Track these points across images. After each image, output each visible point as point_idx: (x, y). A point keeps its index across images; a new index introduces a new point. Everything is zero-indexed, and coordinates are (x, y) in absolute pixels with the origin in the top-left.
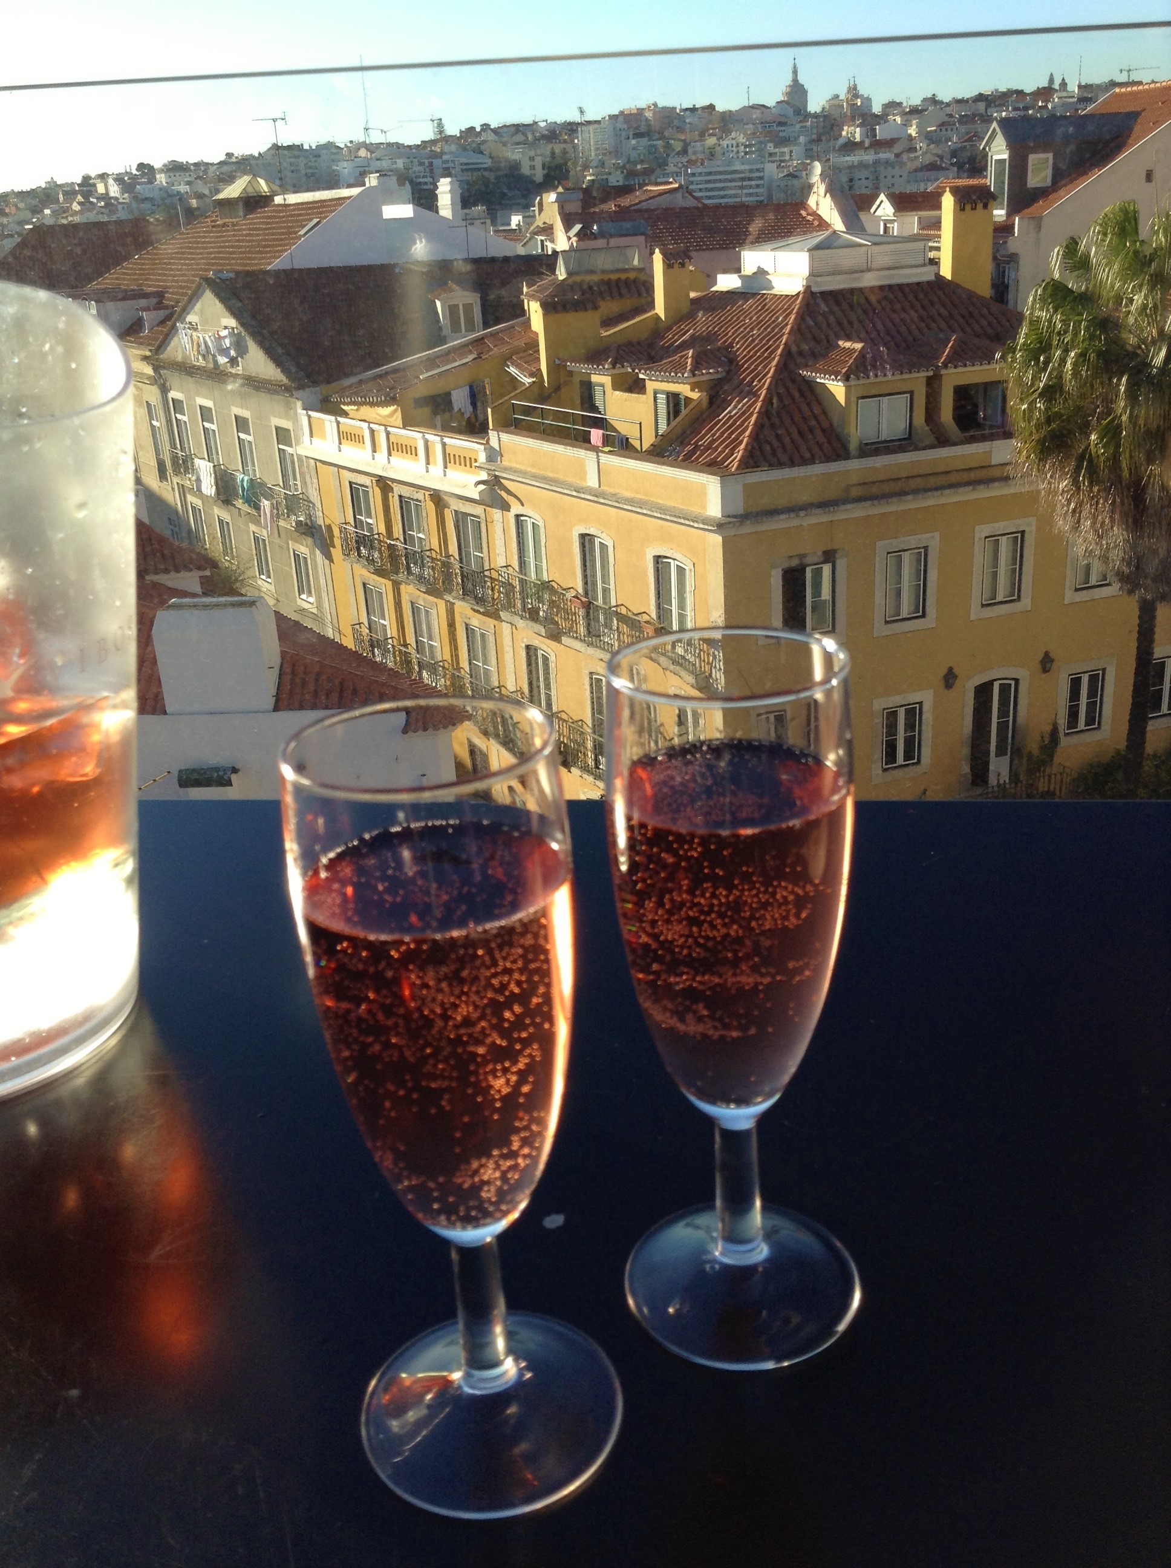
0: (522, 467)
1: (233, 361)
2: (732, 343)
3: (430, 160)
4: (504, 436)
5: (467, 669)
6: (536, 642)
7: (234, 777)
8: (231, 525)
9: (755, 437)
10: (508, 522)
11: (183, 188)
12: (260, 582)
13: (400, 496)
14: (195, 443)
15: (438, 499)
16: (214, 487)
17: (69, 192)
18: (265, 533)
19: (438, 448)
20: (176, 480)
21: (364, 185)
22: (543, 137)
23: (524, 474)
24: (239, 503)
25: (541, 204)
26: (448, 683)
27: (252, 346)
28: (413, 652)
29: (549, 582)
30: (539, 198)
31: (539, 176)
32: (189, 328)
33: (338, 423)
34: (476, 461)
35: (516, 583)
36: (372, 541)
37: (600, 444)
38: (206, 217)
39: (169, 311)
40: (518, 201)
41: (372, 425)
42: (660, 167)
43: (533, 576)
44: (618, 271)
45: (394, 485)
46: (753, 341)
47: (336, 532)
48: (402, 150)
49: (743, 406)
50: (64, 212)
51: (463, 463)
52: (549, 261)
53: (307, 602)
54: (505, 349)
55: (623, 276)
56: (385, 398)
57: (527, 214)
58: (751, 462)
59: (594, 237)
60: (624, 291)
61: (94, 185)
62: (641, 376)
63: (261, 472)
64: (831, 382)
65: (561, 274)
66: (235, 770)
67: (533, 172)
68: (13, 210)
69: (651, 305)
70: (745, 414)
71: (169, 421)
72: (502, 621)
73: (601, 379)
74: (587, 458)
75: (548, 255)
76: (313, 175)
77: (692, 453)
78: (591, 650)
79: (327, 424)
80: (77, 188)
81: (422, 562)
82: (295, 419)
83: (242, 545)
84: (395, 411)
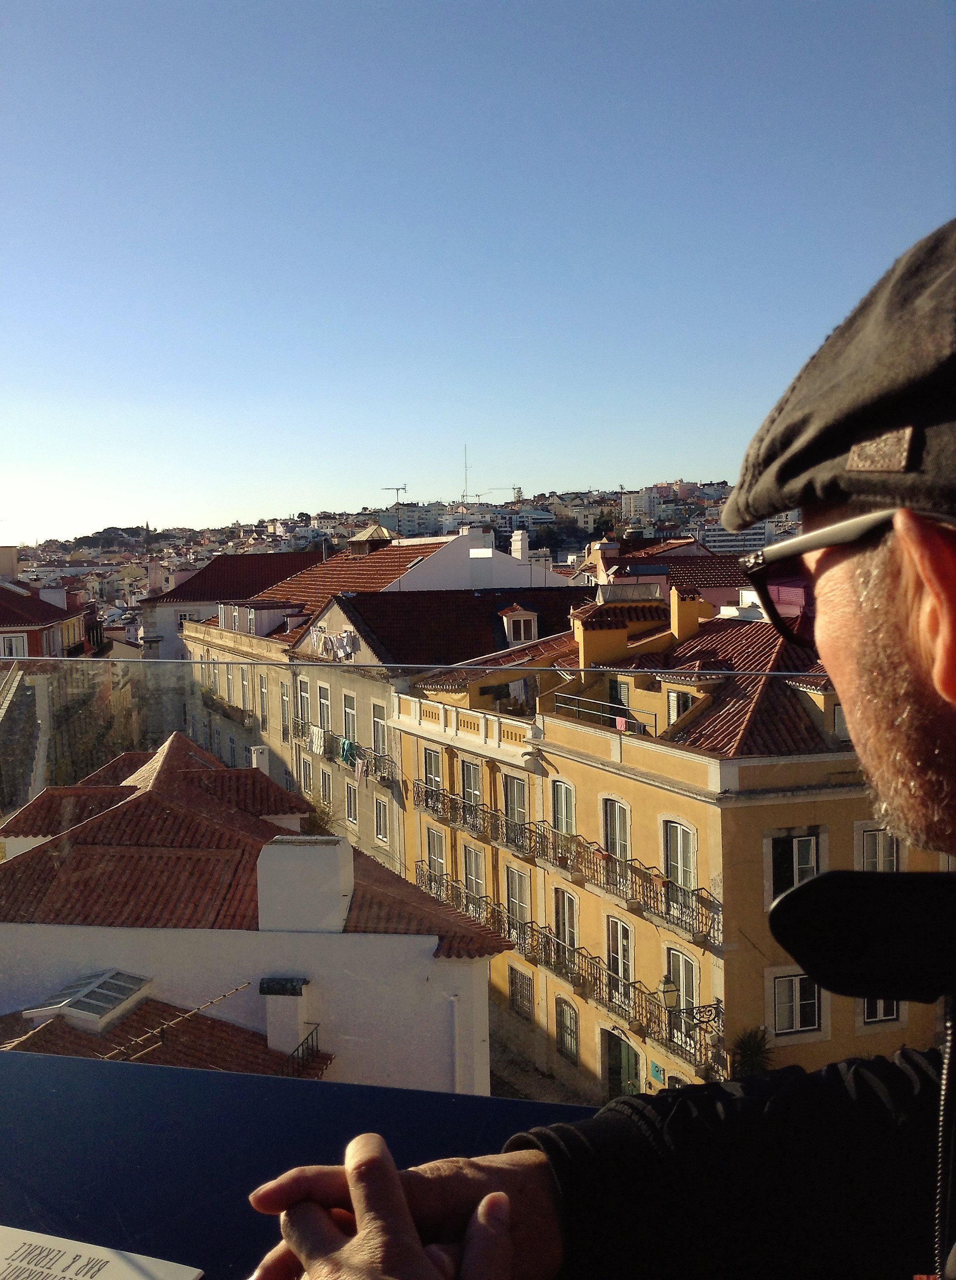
0: (561, 744)
1: (348, 656)
2: (731, 657)
3: (510, 516)
4: (548, 719)
5: (506, 906)
6: (564, 886)
7: (304, 989)
8: (331, 777)
9: (749, 731)
10: (546, 785)
11: (329, 531)
12: (348, 823)
13: (463, 762)
14: (312, 714)
15: (493, 765)
16: (323, 748)
17: (248, 531)
18: (356, 784)
19: (496, 727)
20: (294, 741)
21: (459, 534)
22: (595, 502)
23: (561, 749)
24: (339, 761)
25: (589, 549)
26: (489, 915)
27: (363, 644)
28: (463, 887)
29: (577, 836)
30: (588, 545)
31: (591, 527)
32: (319, 631)
33: (421, 703)
34: (524, 737)
35: (550, 836)
36: (438, 795)
37: (623, 729)
38: (341, 553)
39: (307, 618)
40: (573, 545)
41: (446, 706)
42: (683, 524)
43: (564, 831)
44: (644, 600)
45: (459, 753)
46: (749, 656)
47: (410, 786)
48: (490, 508)
49: (739, 706)
50: (243, 544)
51: (514, 738)
52: (592, 591)
53: (381, 842)
54: (553, 654)
55: (648, 605)
56: (458, 687)
57: (580, 555)
58: (744, 750)
59: (628, 575)
60: (648, 615)
61: (267, 527)
62: (658, 678)
63: (358, 739)
64: (812, 691)
65: (600, 601)
66: (306, 982)
67: (587, 526)
68: (207, 542)
69: (668, 626)
70: (741, 711)
71: (296, 697)
72: (536, 866)
73: (626, 679)
74: (612, 739)
75: (591, 586)
76: (424, 523)
77: (696, 740)
78: (608, 896)
79: (412, 704)
80: (254, 529)
81: (476, 813)
82: (389, 701)
83: (338, 794)
84: (465, 697)
